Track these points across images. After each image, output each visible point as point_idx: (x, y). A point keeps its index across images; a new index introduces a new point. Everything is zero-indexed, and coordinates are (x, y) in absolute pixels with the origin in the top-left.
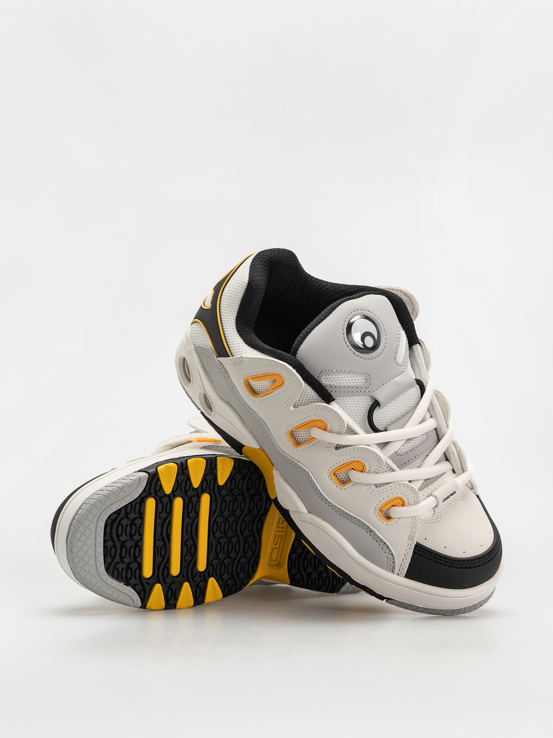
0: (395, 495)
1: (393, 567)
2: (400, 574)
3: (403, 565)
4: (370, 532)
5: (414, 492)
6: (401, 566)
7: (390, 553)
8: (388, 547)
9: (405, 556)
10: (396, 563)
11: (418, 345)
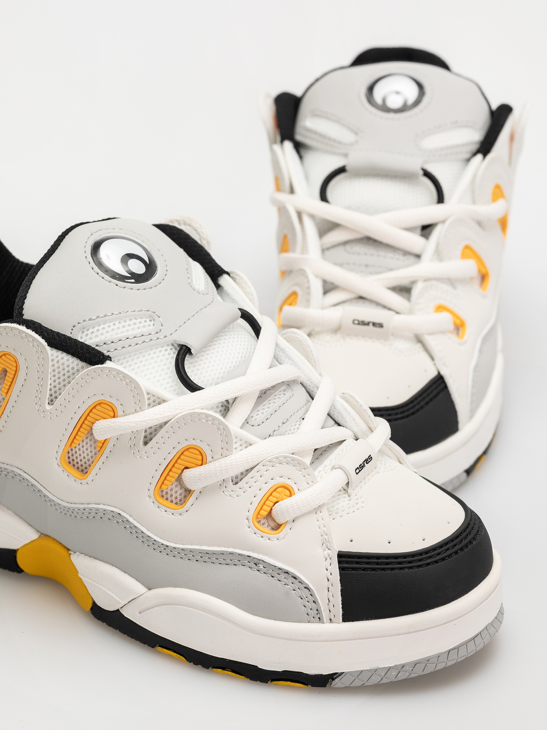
0: (272, 484)
1: (317, 610)
2: (332, 618)
3: (331, 599)
4: (256, 565)
5: (302, 467)
6: (329, 602)
7: (302, 586)
8: (295, 578)
9: (328, 580)
10: (319, 601)
11: (225, 276)
